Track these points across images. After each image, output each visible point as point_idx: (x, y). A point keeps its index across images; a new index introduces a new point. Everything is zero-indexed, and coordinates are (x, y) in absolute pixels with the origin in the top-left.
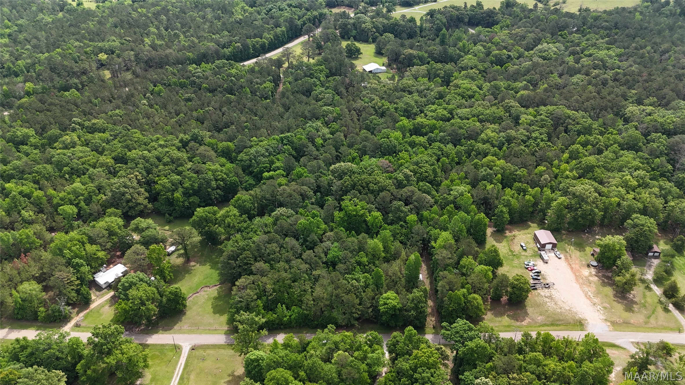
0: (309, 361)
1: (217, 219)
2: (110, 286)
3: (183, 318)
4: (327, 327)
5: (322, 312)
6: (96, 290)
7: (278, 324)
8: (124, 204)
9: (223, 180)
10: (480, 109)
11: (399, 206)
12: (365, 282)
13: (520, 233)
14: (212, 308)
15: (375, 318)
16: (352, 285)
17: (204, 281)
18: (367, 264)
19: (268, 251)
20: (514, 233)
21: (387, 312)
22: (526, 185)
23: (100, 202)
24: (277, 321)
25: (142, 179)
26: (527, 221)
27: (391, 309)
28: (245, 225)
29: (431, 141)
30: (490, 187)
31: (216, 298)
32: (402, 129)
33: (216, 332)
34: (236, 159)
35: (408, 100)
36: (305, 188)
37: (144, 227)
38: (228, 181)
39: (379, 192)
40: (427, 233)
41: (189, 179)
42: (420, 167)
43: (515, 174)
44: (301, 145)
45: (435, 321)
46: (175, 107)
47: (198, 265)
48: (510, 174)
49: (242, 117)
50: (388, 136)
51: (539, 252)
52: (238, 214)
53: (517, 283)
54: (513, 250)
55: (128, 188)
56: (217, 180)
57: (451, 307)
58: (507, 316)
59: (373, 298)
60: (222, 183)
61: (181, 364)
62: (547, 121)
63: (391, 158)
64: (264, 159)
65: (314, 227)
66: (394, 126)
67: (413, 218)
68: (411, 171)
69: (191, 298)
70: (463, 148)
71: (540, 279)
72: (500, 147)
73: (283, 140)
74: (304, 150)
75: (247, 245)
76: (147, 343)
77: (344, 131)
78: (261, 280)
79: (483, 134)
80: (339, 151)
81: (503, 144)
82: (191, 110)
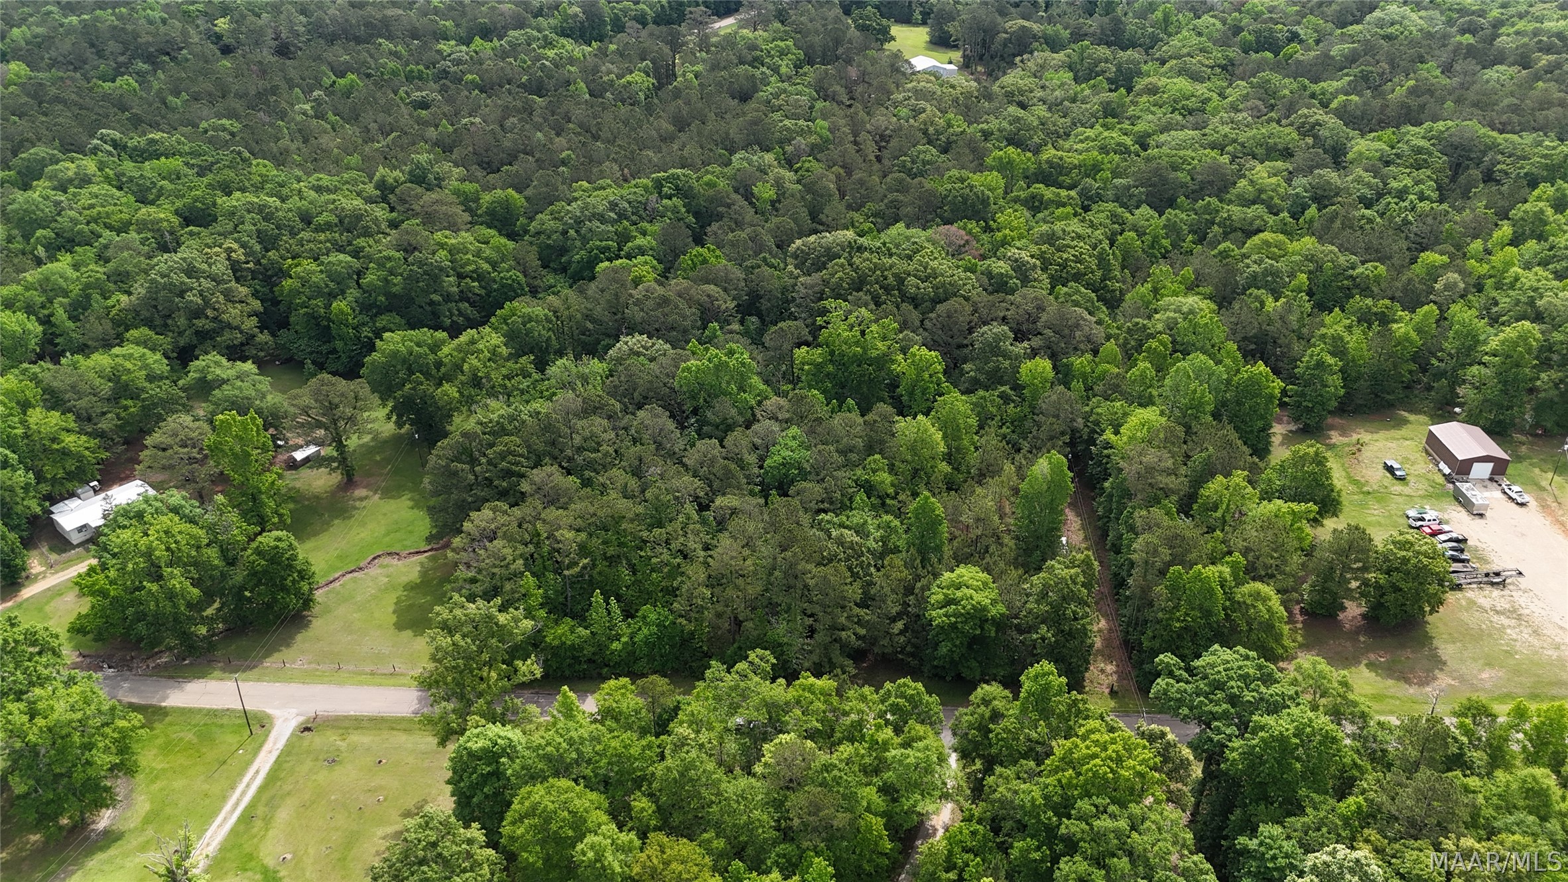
0: (669, 762)
1: (439, 364)
2: (93, 539)
3: (299, 637)
4: (747, 657)
5: (738, 623)
6: (52, 549)
7: (590, 661)
8: (182, 321)
9: (479, 276)
10: (1226, 129)
11: (998, 338)
12: (884, 540)
13: (1376, 436)
14: (394, 612)
15: (912, 655)
16: (840, 542)
17: (387, 539)
18: (891, 491)
19: (577, 440)
20: (1355, 437)
21: (953, 626)
22: (1387, 302)
23: (114, 312)
24: (588, 651)
25: (247, 262)
26: (1391, 405)
27: (968, 617)
28: (525, 384)
29: (1090, 198)
30: (1270, 304)
31: (411, 587)
32: (1005, 167)
33: (392, 681)
34: (526, 232)
35: (1021, 113)
36: (711, 288)
37: (225, 377)
38: (495, 281)
39: (937, 301)
40: (1086, 417)
41: (381, 265)
42: (1059, 250)
43: (1351, 276)
44: (711, 200)
45: (1115, 677)
46: (381, 117)
47: (377, 496)
48: (1336, 275)
49: (557, 140)
50: (962, 180)
51: (1451, 486)
52: (504, 351)
53: (1404, 553)
54: (1363, 480)
55: (198, 279)
56: (461, 276)
57: (1178, 620)
58: (1367, 665)
59: (909, 590)
60: (476, 284)
61: (257, 772)
62: (1430, 154)
63: (972, 225)
64: (603, 227)
65: (728, 383)
66: (981, 168)
67: (1040, 370)
68: (1032, 256)
69: (337, 584)
70: (1184, 216)
71: (1468, 561)
72: (1295, 216)
73: (662, 186)
74: (720, 209)
75: (512, 418)
76: (164, 704)
77: (838, 177)
78: (543, 516)
79: (1242, 183)
80: (821, 216)
81: (1305, 207)
82: (425, 123)
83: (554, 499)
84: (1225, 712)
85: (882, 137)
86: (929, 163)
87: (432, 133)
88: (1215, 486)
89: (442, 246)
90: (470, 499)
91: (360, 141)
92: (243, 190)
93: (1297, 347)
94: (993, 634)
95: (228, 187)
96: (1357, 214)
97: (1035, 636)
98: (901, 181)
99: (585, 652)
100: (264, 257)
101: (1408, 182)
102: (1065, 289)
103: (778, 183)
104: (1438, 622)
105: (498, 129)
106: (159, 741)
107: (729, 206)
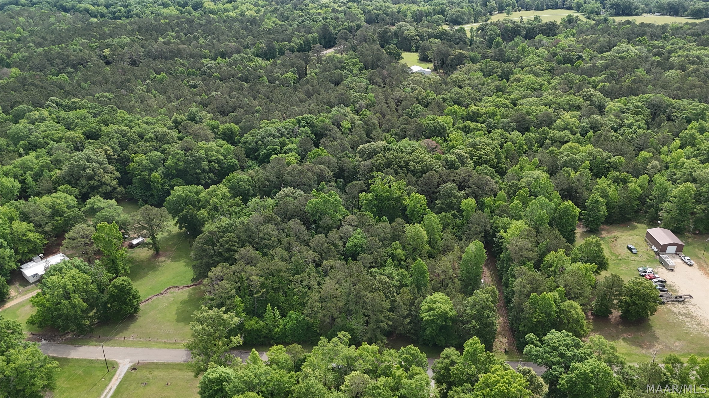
0: (301, 384)
1: (199, 201)
2: (40, 280)
3: (132, 326)
4: (337, 335)
5: (334, 319)
6: (21, 285)
7: (265, 337)
8: (84, 182)
9: (218, 162)
10: (551, 97)
11: (451, 189)
12: (400, 281)
13: (623, 234)
14: (176, 314)
15: (413, 334)
16: (380, 282)
17: (174, 280)
18: (403, 258)
20: (613, 234)
21: (432, 321)
22: (626, 173)
23: (53, 178)
24: (264, 332)
25: (114, 155)
26: (629, 220)
27: (439, 316)
28: (238, 209)
29: (491, 127)
30: (573, 174)
31: (184, 302)
32: (453, 114)
33: (174, 346)
34: (239, 142)
35: (459, 90)
36: (322, 167)
37: (102, 206)
38: (225, 164)
39: (423, 172)
40: (491, 225)
41: (174, 157)
42: (477, 150)
43: (609, 162)
44: (322, 128)
45: (507, 345)
46: (176, 92)
47: (170, 260)
48: (602, 162)
49: (254, 102)
50: (434, 119)
51: (658, 256)
52: (229, 195)
53: (637, 287)
54: (618, 254)
55: (92, 163)
56: (210, 162)
57: (535, 318)
58: (622, 339)
59: (412, 304)
60: (217, 165)
61: (111, 389)
62: (642, 108)
63: (438, 139)
64: (274, 140)
65: (329, 209)
66: (442, 114)
67: (470, 203)
68: (466, 153)
69: (150, 301)
70: (533, 135)
71: (667, 291)
72: (583, 135)
73: (301, 122)
74: (326, 132)
75: (231, 225)
76: (69, 357)
77: (379, 118)
78: (245, 269)
79: (559, 121)
80: (371, 135)
81: (587, 132)
82: (195, 94)
83: (250, 262)
84: (558, 361)
85: (398, 101)
86: (419, 112)
87: (198, 99)
88: (550, 257)
89: (202, 148)
90: (212, 262)
91: (166, 102)
92: (113, 124)
93: (586, 194)
94: (451, 324)
95: (106, 122)
96: (610, 134)
97: (470, 325)
98: (407, 120)
99: (263, 333)
100: (121, 153)
101: (633, 120)
102: (480, 167)
103: (352, 121)
104: (654, 319)
105: (227, 96)
106: (66, 375)
107: (330, 130)
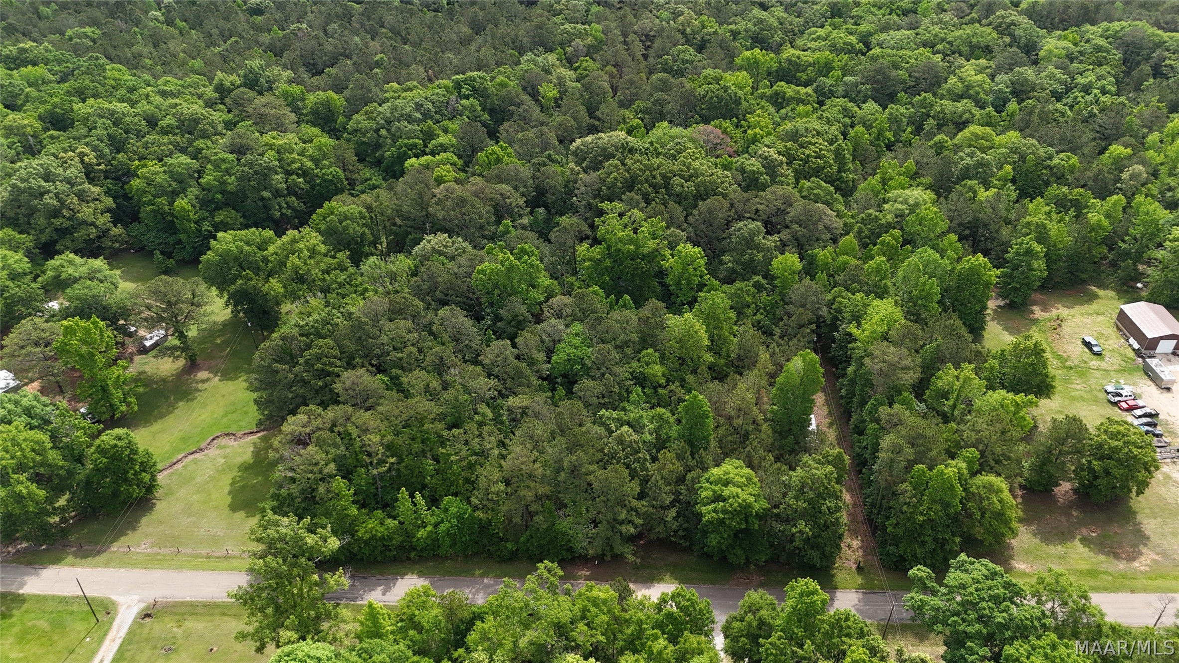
1: (266, 260)
3: (144, 520)
4: (536, 569)
5: (530, 516)
7: (399, 547)
9: (304, 173)
10: (936, 29)
11: (753, 233)
12: (657, 431)
13: (1072, 311)
14: (229, 493)
15: (684, 537)
16: (621, 441)
17: (225, 420)
18: (663, 381)
19: (385, 339)
20: (1055, 312)
21: (722, 522)
22: (1081, 190)
26: (1084, 282)
27: (735, 513)
28: (342, 277)
29: (824, 95)
30: (984, 195)
31: (245, 468)
32: (752, 67)
34: (345, 129)
35: (764, 15)
36: (503, 187)
37: (77, 275)
38: (317, 176)
39: (701, 197)
40: (830, 304)
41: (217, 166)
42: (801, 146)
43: (1049, 166)
44: (503, 99)
45: (861, 552)
46: (222, 23)
47: (217, 378)
48: (1036, 166)
49: (372, 44)
50: (717, 80)
51: (1140, 360)
52: (323, 248)
54: (1065, 355)
55: (54, 182)
56: (288, 173)
57: (921, 514)
58: (1080, 540)
59: (681, 480)
60: (301, 180)
62: (1108, 51)
63: (726, 124)
64: (410, 126)
65: (519, 282)
66: (731, 66)
67: (789, 263)
68: (779, 153)
69: (179, 466)
70: (903, 110)
71: (1161, 435)
72: (999, 109)
73: (461, 87)
74: (511, 108)
75: (326, 322)
76: (21, 592)
77: (612, 76)
78: (353, 419)
79: (952, 80)
80: (597, 113)
81: (1005, 101)
82: (258, 29)
83: (365, 400)
85: (647, 36)
86: (688, 61)
87: (265, 38)
88: (947, 377)
89: (271, 147)
90: (291, 395)
91: (203, 45)
92: (96, 96)
93: (1005, 232)
94: (756, 527)
95: (83, 93)
96: (1051, 107)
97: (794, 530)
98: (664, 82)
99: (394, 542)
100: (114, 158)
101: (1091, 77)
102: (809, 184)
103: (561, 82)
104: (1140, 503)
105: (322, 35)
106: (16, 630)
107: (519, 105)
